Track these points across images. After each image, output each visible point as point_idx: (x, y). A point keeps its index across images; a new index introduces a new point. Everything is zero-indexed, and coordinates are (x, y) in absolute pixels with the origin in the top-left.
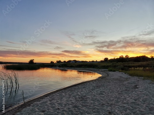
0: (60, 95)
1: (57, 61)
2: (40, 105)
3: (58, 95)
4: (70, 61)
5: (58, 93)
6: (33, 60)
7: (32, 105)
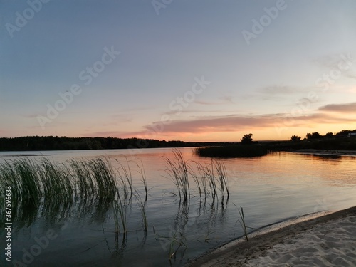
0: (349, 230)
1: (308, 135)
2: (295, 258)
3: (341, 229)
4: (345, 133)
5: (342, 224)
6: (251, 135)
7: (270, 251)
